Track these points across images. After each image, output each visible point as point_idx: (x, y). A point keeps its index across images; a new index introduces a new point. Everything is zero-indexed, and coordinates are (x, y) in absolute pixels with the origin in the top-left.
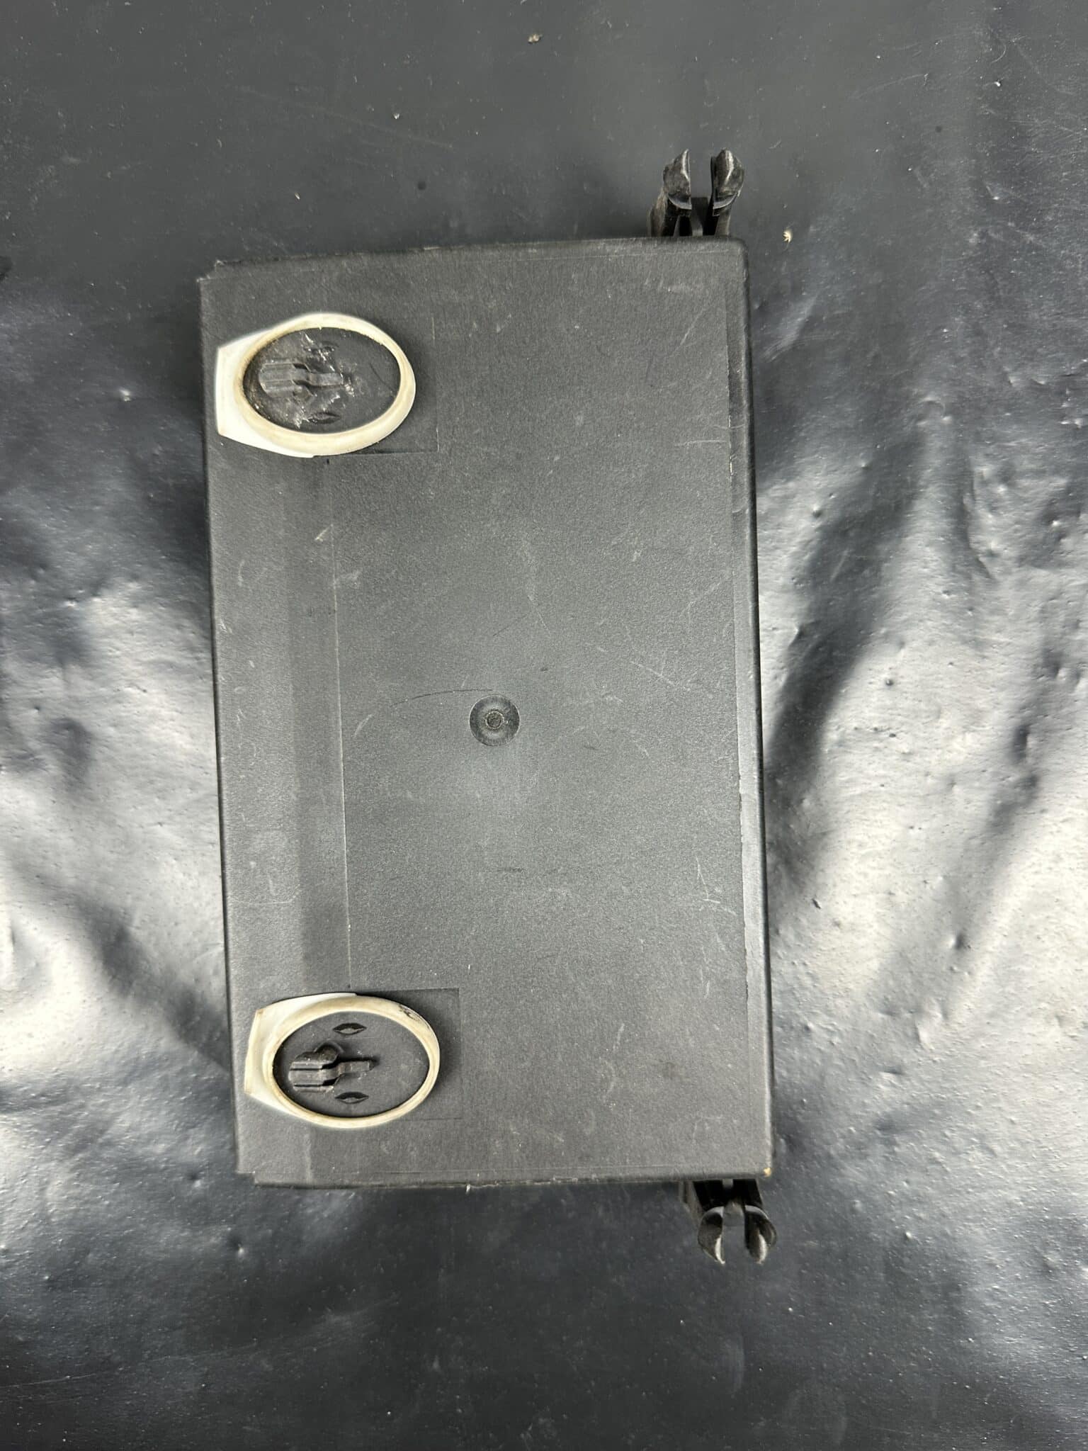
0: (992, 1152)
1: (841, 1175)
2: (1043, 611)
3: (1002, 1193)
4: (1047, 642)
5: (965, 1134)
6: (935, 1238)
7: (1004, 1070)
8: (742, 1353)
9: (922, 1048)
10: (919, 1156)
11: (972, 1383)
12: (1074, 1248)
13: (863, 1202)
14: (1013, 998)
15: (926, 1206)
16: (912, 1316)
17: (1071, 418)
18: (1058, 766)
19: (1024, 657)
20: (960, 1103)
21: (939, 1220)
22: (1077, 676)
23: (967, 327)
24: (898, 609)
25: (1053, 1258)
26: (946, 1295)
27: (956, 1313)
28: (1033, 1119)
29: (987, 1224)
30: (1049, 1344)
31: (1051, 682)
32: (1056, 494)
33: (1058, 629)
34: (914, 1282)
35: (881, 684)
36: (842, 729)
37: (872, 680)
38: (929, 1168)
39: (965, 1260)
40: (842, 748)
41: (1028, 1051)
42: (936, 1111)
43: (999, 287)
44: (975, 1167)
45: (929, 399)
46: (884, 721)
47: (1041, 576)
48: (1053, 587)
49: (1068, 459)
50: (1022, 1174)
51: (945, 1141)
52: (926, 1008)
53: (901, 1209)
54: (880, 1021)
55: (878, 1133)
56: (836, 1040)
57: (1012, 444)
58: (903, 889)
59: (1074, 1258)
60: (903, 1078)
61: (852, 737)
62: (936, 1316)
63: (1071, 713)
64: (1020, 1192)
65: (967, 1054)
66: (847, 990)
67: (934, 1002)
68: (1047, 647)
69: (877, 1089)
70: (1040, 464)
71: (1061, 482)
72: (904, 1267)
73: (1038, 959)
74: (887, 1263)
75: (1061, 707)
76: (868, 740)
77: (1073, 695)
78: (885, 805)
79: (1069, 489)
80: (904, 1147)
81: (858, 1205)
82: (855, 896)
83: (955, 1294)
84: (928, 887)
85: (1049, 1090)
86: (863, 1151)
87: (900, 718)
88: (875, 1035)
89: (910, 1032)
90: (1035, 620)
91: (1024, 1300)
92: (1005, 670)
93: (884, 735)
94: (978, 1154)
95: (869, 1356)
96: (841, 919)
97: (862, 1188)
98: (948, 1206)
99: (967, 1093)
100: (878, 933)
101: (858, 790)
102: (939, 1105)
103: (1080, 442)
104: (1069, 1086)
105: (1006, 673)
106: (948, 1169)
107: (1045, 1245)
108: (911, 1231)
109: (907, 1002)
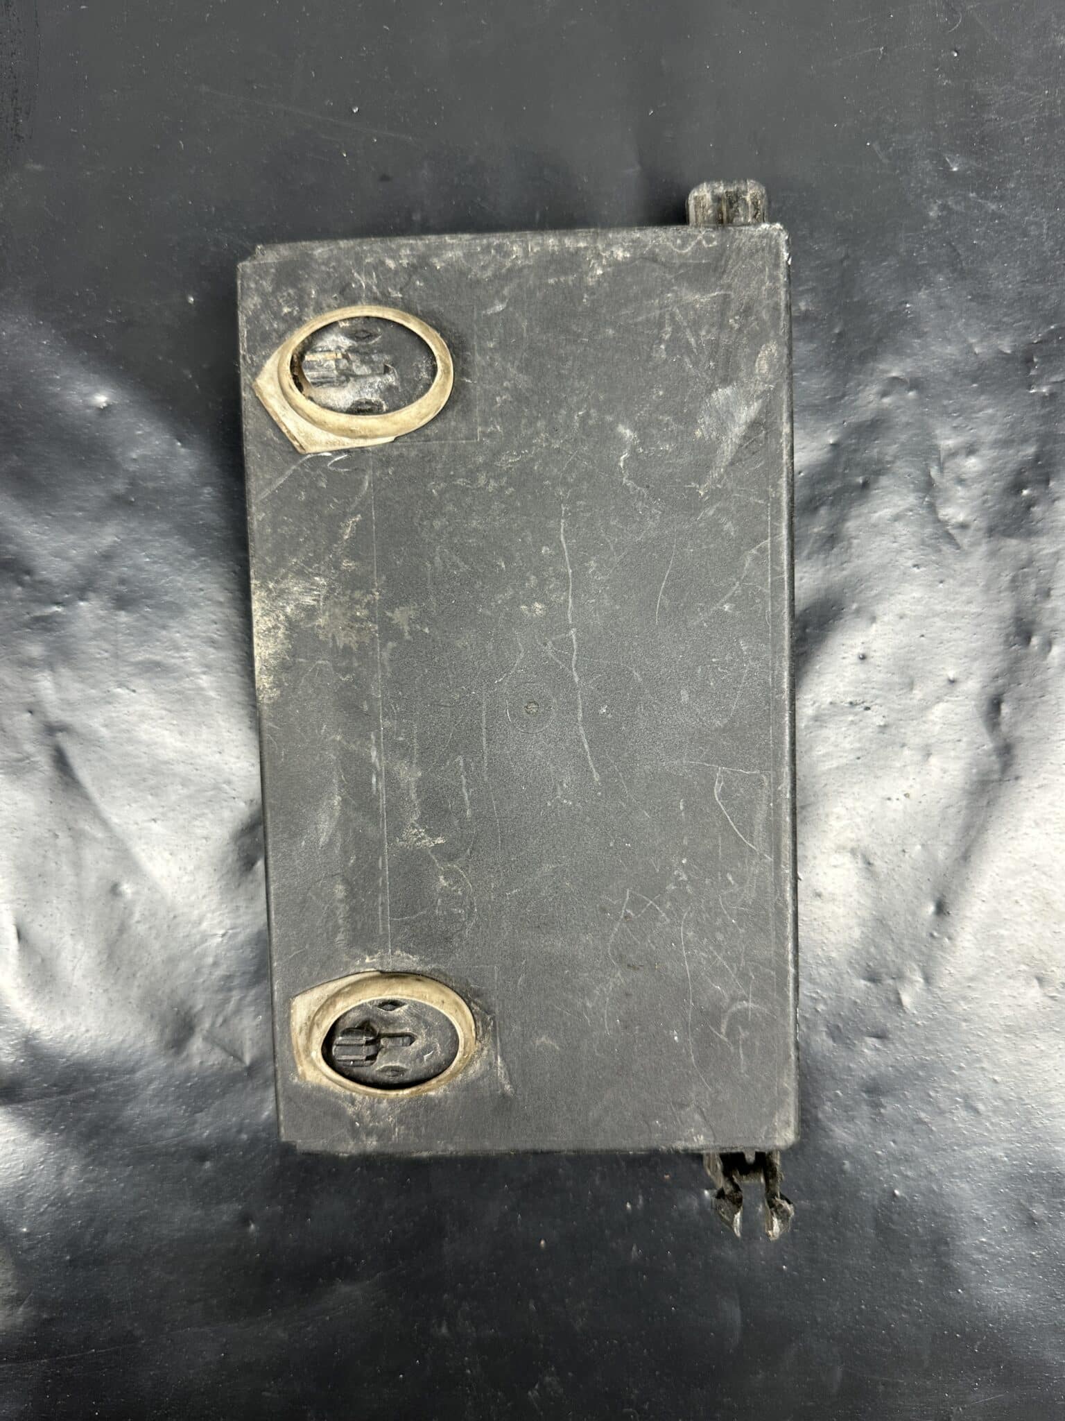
0: (976, 1111)
1: (828, 1137)
2: (1014, 580)
3: (987, 1150)
4: (1018, 610)
5: (949, 1093)
6: (923, 1195)
7: (987, 1031)
8: (737, 1311)
9: (905, 1012)
10: (905, 1117)
11: (962, 1333)
12: (1058, 1200)
13: (851, 1162)
14: (993, 961)
15: (912, 1165)
16: (903, 1270)
17: (1039, 386)
18: (1031, 734)
19: (996, 626)
20: (943, 1064)
21: (926, 1178)
22: (1048, 644)
23: (929, 302)
24: (869, 584)
25: (1038, 1211)
26: (934, 1248)
27: (947, 1267)
28: (1015, 1077)
29: (973, 1180)
30: (1037, 1293)
31: (1023, 651)
32: (1024, 463)
33: (1030, 598)
34: (904, 1238)
35: (855, 659)
36: (817, 705)
37: (845, 655)
38: (915, 1127)
39: (952, 1215)
40: (818, 723)
41: (1007, 1012)
42: (921, 1073)
43: (962, 258)
44: (960, 1125)
45: (894, 374)
46: (859, 695)
47: (1013, 544)
48: (1024, 556)
49: (1035, 427)
50: (1005, 1131)
51: (928, 1100)
52: (908, 974)
53: (889, 1168)
54: (864, 988)
55: (864, 1095)
56: (821, 1007)
57: (981, 414)
58: (882, 858)
59: (1059, 1210)
60: (886, 1041)
61: (826, 712)
62: (926, 1269)
63: (1044, 681)
64: (1005, 1149)
65: (950, 1017)
66: (829, 959)
67: (916, 967)
68: (1021, 616)
69: (862, 1054)
70: (1009, 433)
71: (1031, 450)
72: (893, 1223)
73: (1017, 923)
74: (876, 1220)
75: (1034, 676)
76: (843, 714)
77: (1045, 662)
78: (862, 777)
79: (1037, 457)
80: (890, 1107)
81: (847, 1165)
82: (835, 866)
83: (944, 1248)
84: (907, 855)
85: (1029, 1048)
86: (850, 1113)
87: (874, 691)
88: (858, 1001)
89: (892, 998)
90: (1005, 590)
91: (1011, 1251)
92: (978, 640)
93: (859, 709)
94: (963, 1113)
95: (860, 1308)
96: (820, 890)
97: (850, 1149)
98: (934, 1163)
99: (950, 1055)
100: (859, 903)
101: (835, 764)
102: (923, 1066)
103: (1048, 409)
104: (1050, 1045)
105: (979, 643)
106: (934, 1128)
107: (1031, 1199)
108: (899, 1190)
109: (888, 967)
